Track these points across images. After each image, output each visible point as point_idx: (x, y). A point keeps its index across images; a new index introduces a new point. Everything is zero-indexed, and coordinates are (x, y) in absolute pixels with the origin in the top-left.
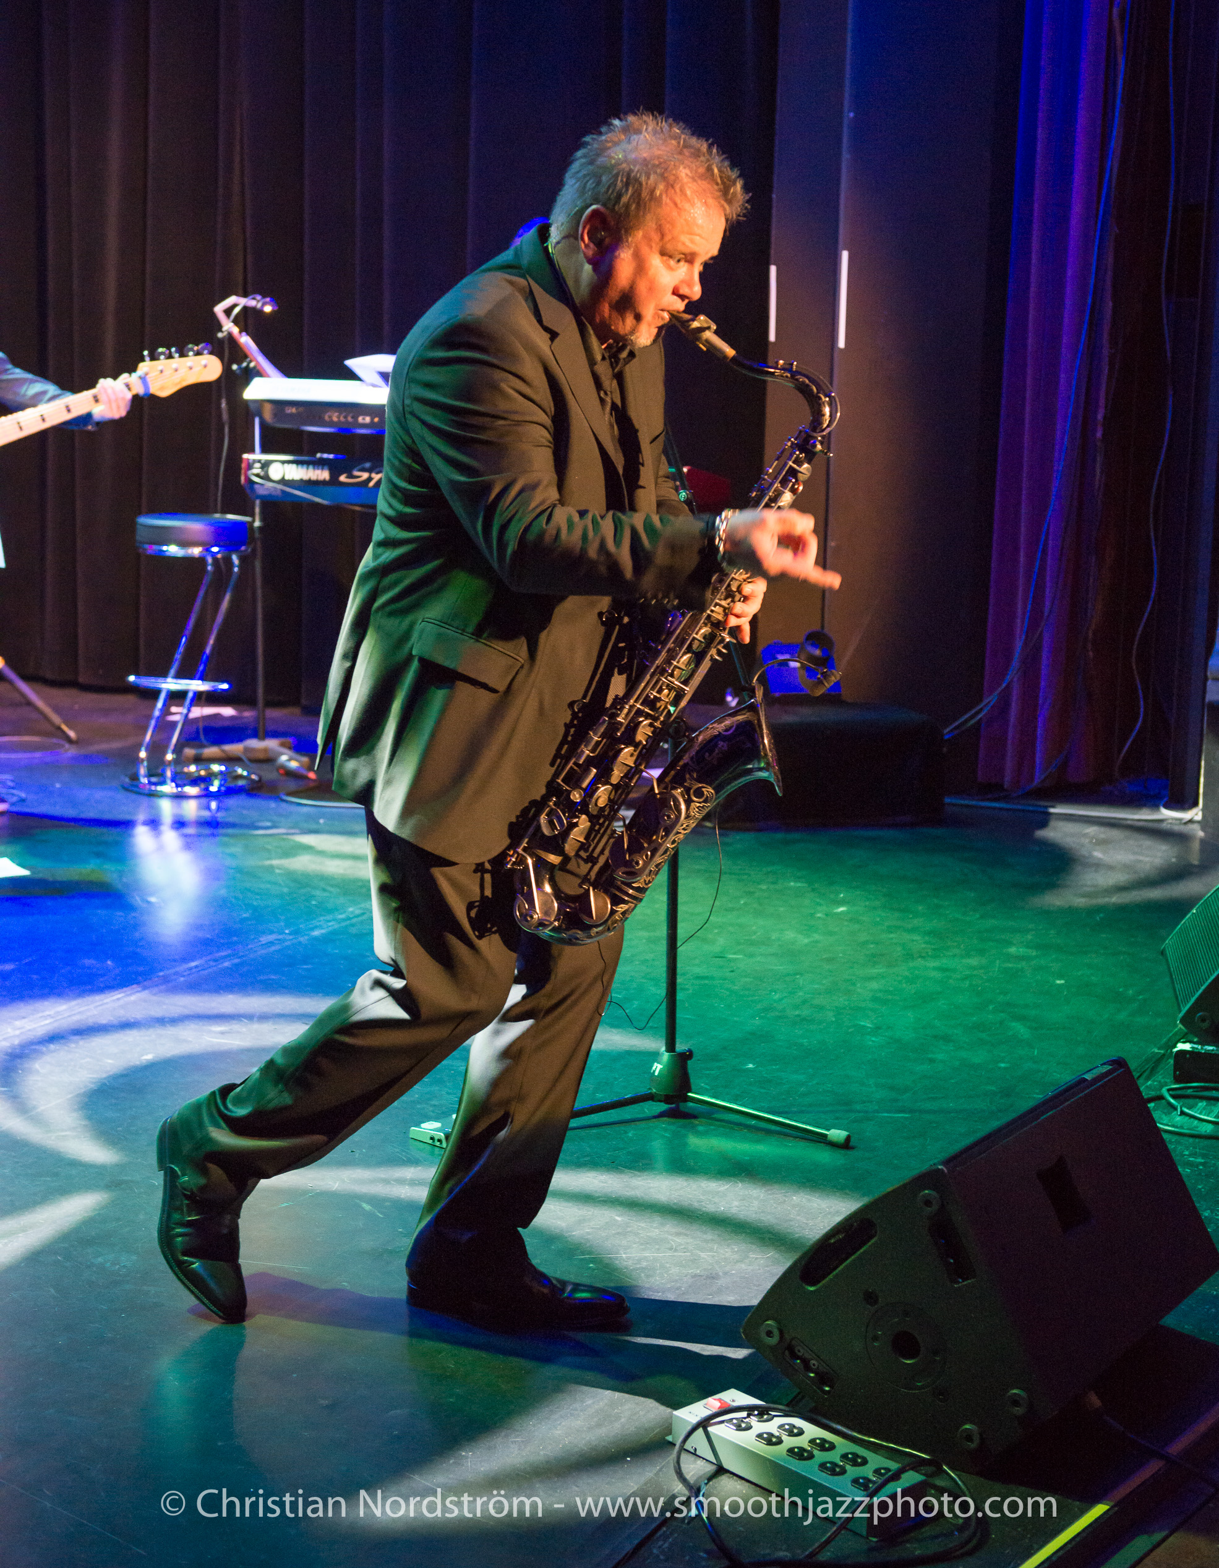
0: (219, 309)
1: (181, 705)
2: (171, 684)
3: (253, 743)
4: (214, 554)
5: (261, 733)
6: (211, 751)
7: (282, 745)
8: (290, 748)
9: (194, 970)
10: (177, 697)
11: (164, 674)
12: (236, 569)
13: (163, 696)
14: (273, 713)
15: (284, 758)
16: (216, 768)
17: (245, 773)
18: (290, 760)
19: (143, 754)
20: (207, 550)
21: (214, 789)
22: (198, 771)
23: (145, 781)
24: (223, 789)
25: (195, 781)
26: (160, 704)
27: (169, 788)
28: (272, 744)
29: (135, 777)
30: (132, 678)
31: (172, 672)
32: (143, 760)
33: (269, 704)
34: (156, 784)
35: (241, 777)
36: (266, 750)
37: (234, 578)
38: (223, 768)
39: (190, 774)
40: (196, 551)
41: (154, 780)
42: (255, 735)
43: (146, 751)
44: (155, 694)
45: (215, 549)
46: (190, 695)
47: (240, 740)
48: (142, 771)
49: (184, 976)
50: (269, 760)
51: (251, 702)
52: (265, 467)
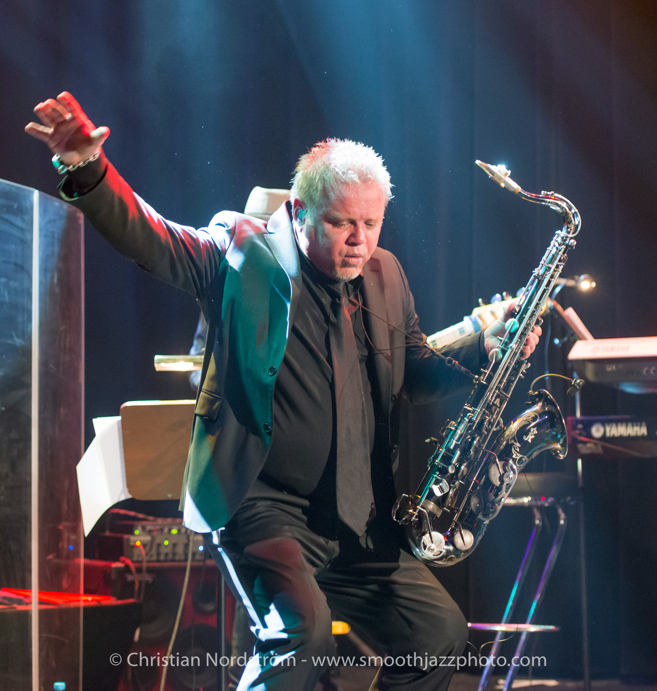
2: (504, 627)
13: (498, 637)
20: (535, 499)
30: (471, 625)
37: (560, 531)
40: (526, 500)
46: (525, 635)
52: (587, 426)
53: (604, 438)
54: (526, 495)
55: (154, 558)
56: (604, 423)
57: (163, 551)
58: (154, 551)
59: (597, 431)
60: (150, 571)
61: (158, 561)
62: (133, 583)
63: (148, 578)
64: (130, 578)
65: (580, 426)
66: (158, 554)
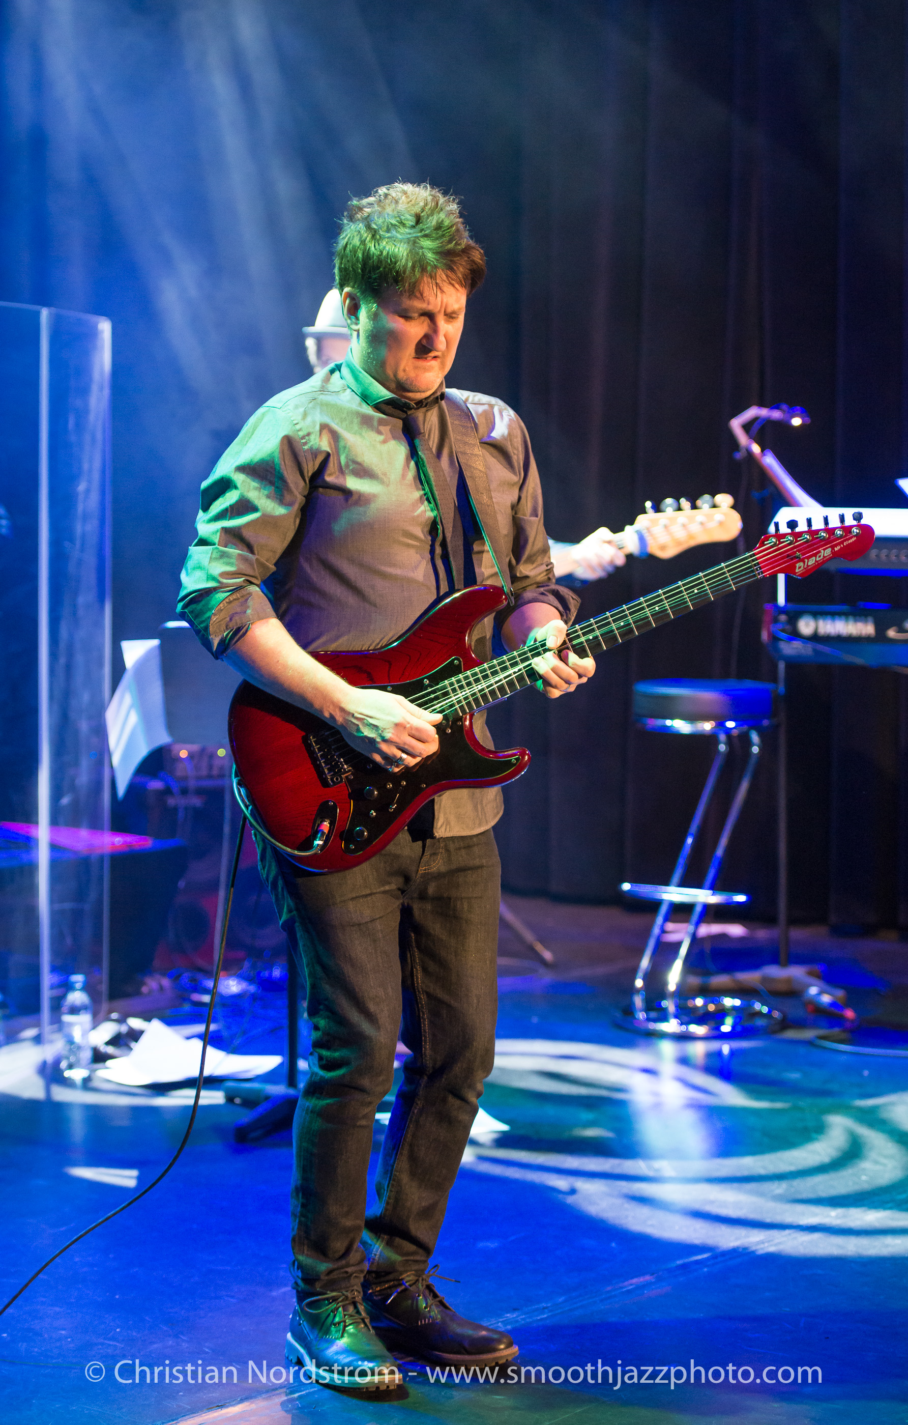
0: (736, 424)
1: (686, 920)
2: (673, 894)
3: (774, 972)
4: (728, 731)
5: (783, 956)
6: (720, 980)
7: (810, 974)
8: (818, 977)
9: (720, 1259)
10: (681, 911)
11: (666, 883)
12: (755, 750)
13: (664, 909)
14: (798, 934)
15: (813, 991)
16: (729, 1002)
17: (765, 1009)
18: (820, 993)
19: (639, 983)
20: (721, 724)
21: (726, 1028)
22: (705, 1004)
23: (641, 1016)
24: (739, 1029)
25: (702, 1018)
26: (659, 920)
27: (672, 1026)
28: (796, 972)
29: (629, 1011)
30: (626, 886)
31: (677, 876)
32: (638, 991)
33: (793, 921)
34: (656, 1020)
35: (759, 1014)
36: (789, 981)
37: (753, 761)
38: (737, 1002)
39: (696, 1008)
40: (707, 726)
41: (653, 1014)
42: (775, 960)
43: (643, 979)
44: (653, 906)
45: (730, 724)
46: (698, 909)
47: (756, 966)
48: (638, 1001)
49: (707, 1266)
50: (793, 993)
51: (769, 920)
52: (793, 619)
53: (815, 638)
54: (706, 718)
55: (204, 772)
56: (816, 615)
57: (217, 763)
58: (204, 764)
59: (806, 626)
60: (199, 792)
61: (210, 777)
62: (175, 809)
63: (197, 802)
64: (171, 802)
65: (783, 618)
66: (211, 767)
